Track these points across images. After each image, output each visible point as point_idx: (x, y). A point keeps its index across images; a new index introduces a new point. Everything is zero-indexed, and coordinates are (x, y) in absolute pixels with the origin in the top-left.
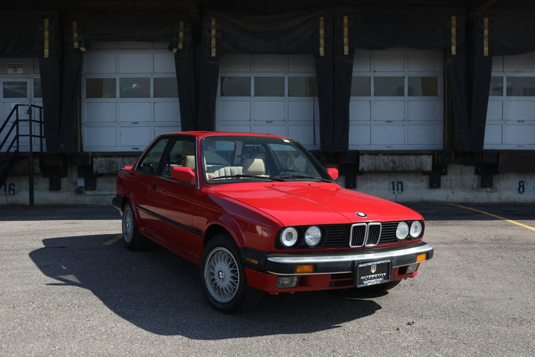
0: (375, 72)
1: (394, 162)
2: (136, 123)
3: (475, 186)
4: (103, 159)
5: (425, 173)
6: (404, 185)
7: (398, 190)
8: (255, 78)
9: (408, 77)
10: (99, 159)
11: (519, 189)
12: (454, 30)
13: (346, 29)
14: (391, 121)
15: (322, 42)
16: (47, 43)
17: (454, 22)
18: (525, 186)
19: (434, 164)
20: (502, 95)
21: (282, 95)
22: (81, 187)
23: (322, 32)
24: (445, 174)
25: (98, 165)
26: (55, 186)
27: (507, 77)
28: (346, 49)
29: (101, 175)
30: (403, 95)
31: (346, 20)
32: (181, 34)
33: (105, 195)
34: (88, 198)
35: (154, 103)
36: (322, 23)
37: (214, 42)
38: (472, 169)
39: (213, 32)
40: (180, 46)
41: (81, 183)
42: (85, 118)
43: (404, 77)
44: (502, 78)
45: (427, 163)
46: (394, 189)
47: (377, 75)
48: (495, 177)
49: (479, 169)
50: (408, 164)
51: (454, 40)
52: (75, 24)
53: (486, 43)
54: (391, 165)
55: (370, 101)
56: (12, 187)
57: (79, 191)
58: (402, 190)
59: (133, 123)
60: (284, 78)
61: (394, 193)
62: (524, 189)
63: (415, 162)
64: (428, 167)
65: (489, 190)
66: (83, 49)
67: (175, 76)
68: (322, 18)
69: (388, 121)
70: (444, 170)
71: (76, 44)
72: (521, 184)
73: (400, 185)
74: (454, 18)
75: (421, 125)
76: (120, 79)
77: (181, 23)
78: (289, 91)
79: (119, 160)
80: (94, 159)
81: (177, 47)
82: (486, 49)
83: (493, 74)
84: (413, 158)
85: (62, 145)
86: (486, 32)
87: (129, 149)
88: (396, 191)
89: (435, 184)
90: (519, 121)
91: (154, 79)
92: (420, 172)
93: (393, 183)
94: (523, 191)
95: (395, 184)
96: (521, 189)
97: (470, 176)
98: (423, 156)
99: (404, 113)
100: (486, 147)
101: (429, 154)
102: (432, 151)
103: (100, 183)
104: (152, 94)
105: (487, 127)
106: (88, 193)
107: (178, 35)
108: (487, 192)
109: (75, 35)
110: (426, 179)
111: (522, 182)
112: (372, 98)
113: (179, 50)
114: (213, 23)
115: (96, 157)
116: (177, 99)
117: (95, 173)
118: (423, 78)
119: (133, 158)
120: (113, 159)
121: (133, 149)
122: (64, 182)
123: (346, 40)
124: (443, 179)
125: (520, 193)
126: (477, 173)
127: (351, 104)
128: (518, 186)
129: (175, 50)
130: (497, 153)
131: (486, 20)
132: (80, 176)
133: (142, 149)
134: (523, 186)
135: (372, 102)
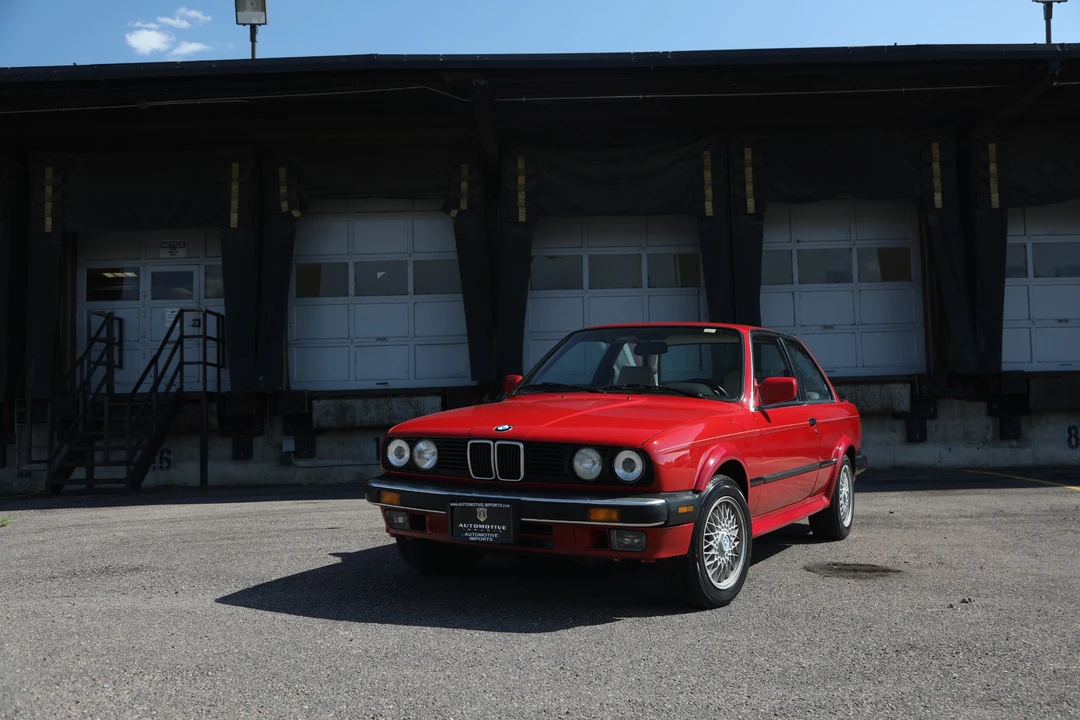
0: (798, 241)
2: (384, 339)
3: (989, 436)
4: (328, 402)
5: (898, 416)
8: (591, 257)
9: (858, 250)
10: (324, 403)
11: (1069, 441)
12: (936, 166)
13: (749, 170)
14: (831, 327)
15: (709, 192)
16: (235, 204)
17: (936, 152)
19: (914, 399)
20: (1027, 277)
21: (638, 286)
22: (289, 452)
23: (708, 175)
24: (934, 416)
25: (322, 413)
26: (242, 453)
27: (1033, 244)
28: (751, 203)
29: (323, 431)
30: (850, 280)
31: (748, 155)
32: (464, 185)
33: (331, 467)
34: (301, 471)
35: (415, 303)
36: (707, 161)
37: (522, 196)
38: (982, 406)
39: (521, 180)
40: (464, 205)
41: (289, 445)
42: (294, 331)
43: (851, 250)
44: (1025, 246)
45: (902, 396)
47: (802, 246)
48: (1025, 420)
49: (995, 407)
50: (867, 399)
51: (937, 183)
52: (282, 171)
53: (994, 186)
55: (793, 293)
56: (165, 455)
57: (285, 460)
59: (379, 339)
60: (640, 255)
62: (1077, 440)
63: (880, 395)
64: (904, 404)
65: (1014, 443)
66: (296, 213)
67: (454, 256)
68: (707, 153)
69: (825, 327)
70: (932, 410)
71: (285, 206)
72: (1073, 431)
74: (935, 145)
75: (885, 332)
76: (356, 264)
77: (464, 166)
78: (649, 279)
79: (358, 403)
80: (315, 402)
81: (457, 206)
82: (995, 197)
83: (1010, 240)
84: (876, 389)
85: (261, 378)
86: (993, 168)
87: (372, 385)
89: (916, 435)
90: (1060, 321)
91: (415, 262)
92: (888, 414)
94: (1077, 445)
96: (1073, 440)
97: (979, 421)
98: (893, 386)
99: (854, 311)
100: (1005, 367)
101: (905, 382)
102: (908, 376)
103: (323, 445)
104: (411, 288)
105: (1005, 333)
106: (301, 463)
107: (459, 187)
108: (1011, 447)
109: (283, 190)
110: (900, 425)
111: (1074, 427)
112: (796, 286)
113: (461, 212)
114: (521, 165)
115: (317, 398)
116: (460, 297)
117: (315, 426)
118: (882, 252)
119: (383, 400)
120: (349, 402)
121: (378, 384)
122: (259, 443)
123: (749, 188)
124: (931, 425)
125: (1071, 447)
126: (990, 413)
127: (762, 297)
128: (1067, 435)
129: (454, 213)
130: (1026, 378)
131: (992, 147)
132: (287, 433)
133: (394, 385)
134: (1076, 436)
135: (797, 294)
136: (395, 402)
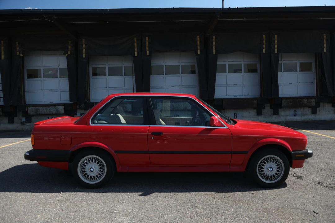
1: (173, 106)
2: (52, 90)
4: (33, 108)
5: (189, 110)
8: (108, 67)
9: (182, 65)
10: (31, 108)
11: (234, 117)
12: (198, 42)
13: (147, 43)
14: (174, 86)
15: (136, 49)
16: (3, 53)
17: (198, 38)
18: (237, 115)
20: (226, 73)
21: (122, 75)
22: (24, 121)
23: (136, 45)
25: (31, 110)
26: (11, 121)
27: (228, 64)
28: (148, 52)
29: (34, 115)
30: (179, 74)
31: (147, 39)
32: (69, 47)
34: (27, 127)
35: (60, 80)
36: (135, 41)
37: (84, 50)
39: (84, 46)
40: (69, 53)
41: (24, 119)
42: (26, 88)
43: (179, 65)
44: (226, 64)
47: (166, 64)
51: (199, 47)
52: (17, 43)
53: (214, 48)
55: (164, 77)
57: (23, 123)
59: (50, 90)
60: (122, 67)
62: (236, 116)
66: (21, 55)
67: (66, 67)
68: (135, 38)
69: (172, 86)
71: (18, 53)
72: (235, 114)
74: (198, 37)
75: (188, 88)
76: (43, 69)
77: (69, 42)
78: (125, 73)
79: (41, 108)
80: (29, 108)
81: (67, 53)
82: (214, 51)
83: (219, 63)
85: (11, 101)
86: (214, 43)
87: (48, 103)
90: (234, 85)
91: (60, 69)
94: (236, 118)
96: (235, 116)
99: (180, 82)
100: (216, 97)
103: (33, 119)
105: (216, 88)
106: (28, 124)
107: (68, 48)
109: (18, 49)
110: (190, 113)
111: (236, 113)
112: (165, 75)
113: (68, 55)
114: (84, 42)
115: (29, 107)
116: (67, 78)
117: (29, 114)
119: (47, 107)
120: (38, 107)
121: (50, 102)
122: (16, 119)
123: (147, 48)
127: (151, 78)
128: (234, 115)
129: (67, 55)
130: (222, 100)
131: (214, 37)
132: (23, 116)
133: (54, 103)
134: (236, 115)
136: (51, 107)
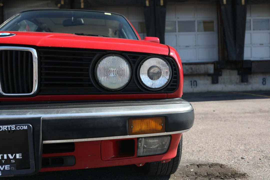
0: (178, 18)
1: (192, 69)
3: (238, 81)
5: (209, 75)
6: (198, 82)
7: (194, 85)
9: (198, 21)
11: (263, 83)
14: (188, 46)
19: (215, 69)
20: (251, 30)
24: (221, 75)
27: (253, 19)
28: (162, 2)
30: (195, 31)
38: (235, 72)
40: (62, 3)
43: (195, 21)
44: (250, 20)
45: (211, 68)
46: (191, 85)
48: (249, 76)
49: (240, 72)
50: (200, 69)
54: (190, 71)
58: (196, 85)
61: (192, 87)
63: (204, 68)
64: (212, 71)
65: (246, 83)
69: (186, 46)
70: (220, 73)
72: (264, 80)
73: (195, 83)
81: (60, 3)
82: (243, 1)
84: (202, 66)
88: (193, 86)
89: (215, 81)
90: (260, 44)
92: (207, 74)
93: (191, 81)
94: (265, 84)
95: (192, 82)
96: (264, 83)
97: (235, 76)
98: (208, 65)
99: (196, 41)
100: (245, 59)
101: (212, 64)
102: (213, 62)
108: (245, 85)
110: (210, 78)
111: (265, 78)
112: (177, 33)
113: (61, 5)
118: (204, 22)
124: (220, 78)
125: (263, 84)
126: (239, 74)
128: (262, 81)
129: (59, 5)
130: (250, 62)
134: (265, 81)
135: (177, 36)
